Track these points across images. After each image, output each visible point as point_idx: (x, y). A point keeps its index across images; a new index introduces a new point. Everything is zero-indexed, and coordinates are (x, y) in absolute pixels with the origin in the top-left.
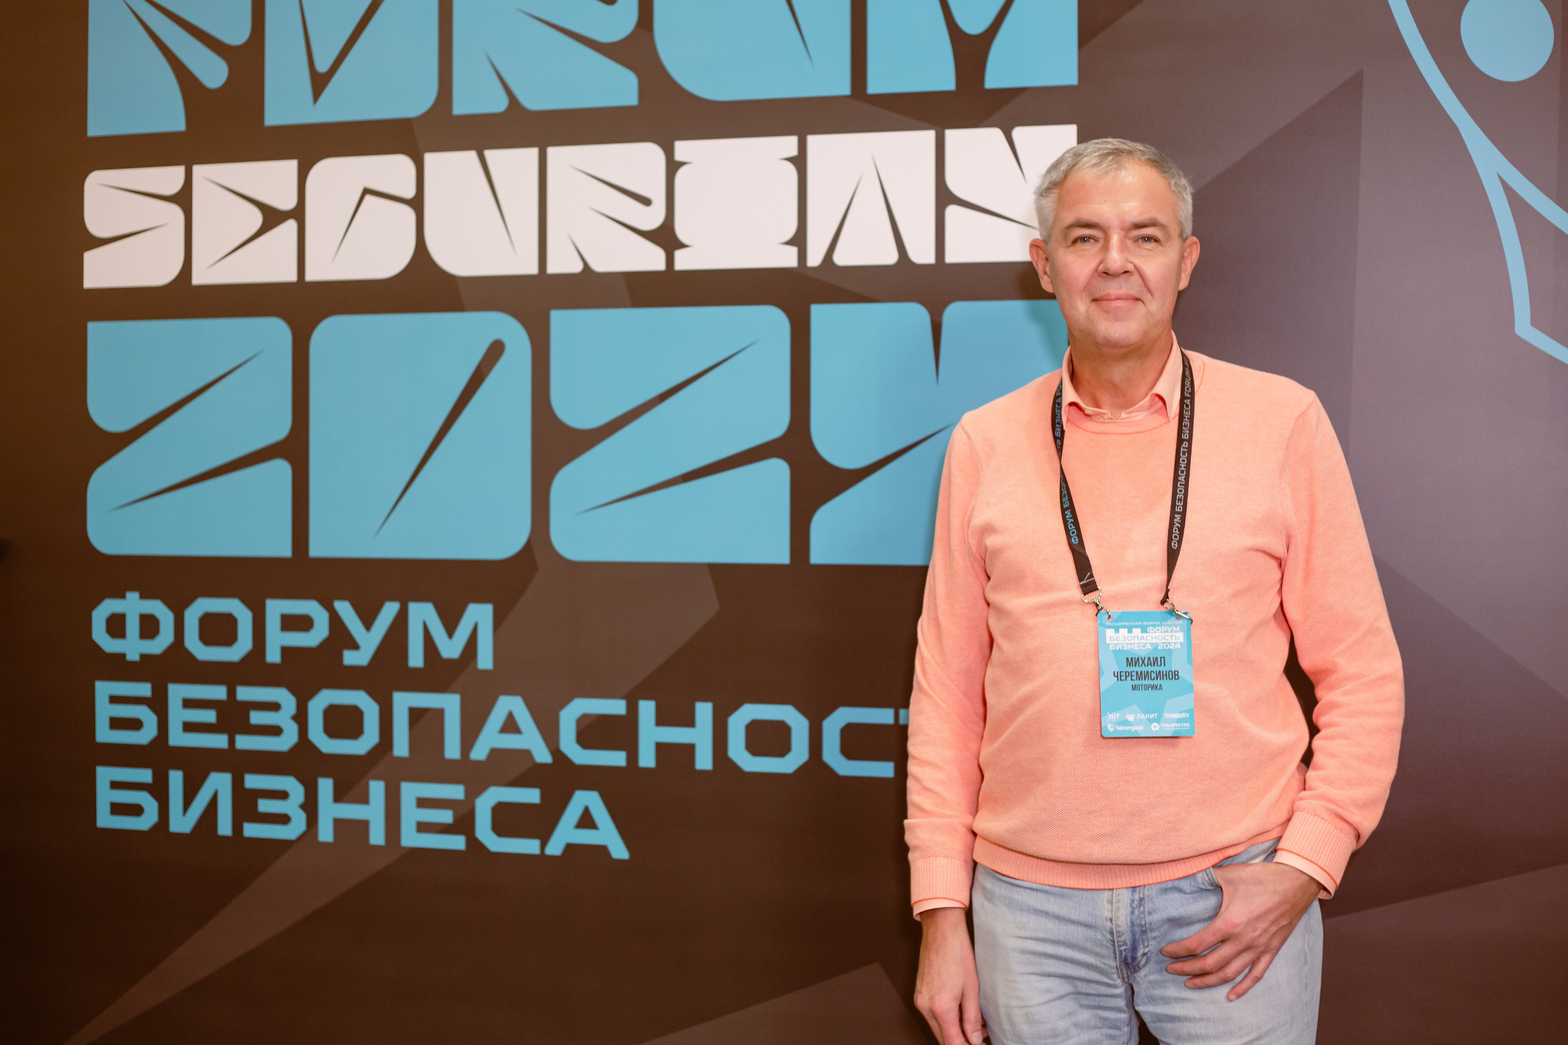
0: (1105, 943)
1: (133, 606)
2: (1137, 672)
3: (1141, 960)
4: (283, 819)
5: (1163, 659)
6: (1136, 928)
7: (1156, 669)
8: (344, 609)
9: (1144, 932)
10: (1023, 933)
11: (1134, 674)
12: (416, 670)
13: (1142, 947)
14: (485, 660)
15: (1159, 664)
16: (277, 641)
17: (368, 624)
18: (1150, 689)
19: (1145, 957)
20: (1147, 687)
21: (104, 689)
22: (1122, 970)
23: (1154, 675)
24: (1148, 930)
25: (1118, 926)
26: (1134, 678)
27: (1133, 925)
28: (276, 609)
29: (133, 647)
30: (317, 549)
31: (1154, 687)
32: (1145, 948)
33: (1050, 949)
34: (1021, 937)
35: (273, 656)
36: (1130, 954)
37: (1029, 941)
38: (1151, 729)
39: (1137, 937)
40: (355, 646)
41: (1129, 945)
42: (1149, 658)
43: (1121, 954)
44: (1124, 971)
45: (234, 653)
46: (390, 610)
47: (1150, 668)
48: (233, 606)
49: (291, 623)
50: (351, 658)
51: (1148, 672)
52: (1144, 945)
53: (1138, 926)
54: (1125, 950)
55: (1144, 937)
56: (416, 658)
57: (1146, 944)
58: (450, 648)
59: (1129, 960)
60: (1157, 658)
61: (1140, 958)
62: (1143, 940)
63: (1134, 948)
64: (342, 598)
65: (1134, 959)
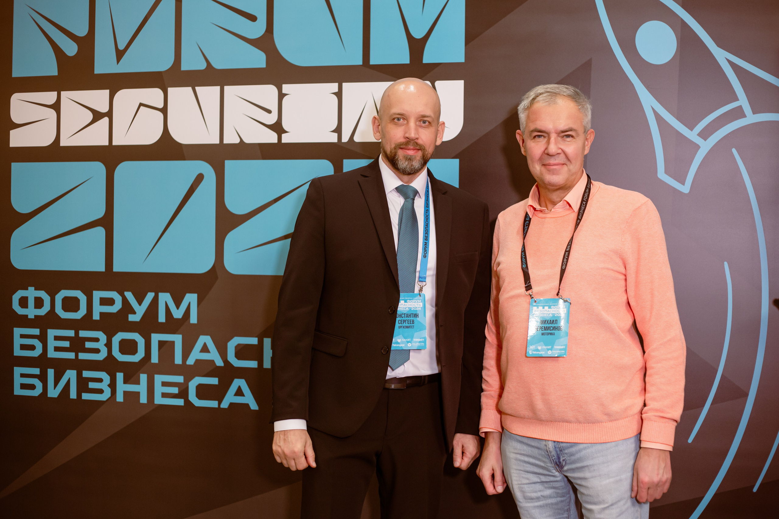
0: (546, 456)
1: (31, 293)
2: (545, 327)
3: (563, 463)
5: (556, 321)
6: (557, 449)
7: (553, 325)
9: (561, 451)
10: (516, 451)
11: (543, 328)
13: (562, 457)
15: (554, 323)
18: (549, 335)
19: (564, 461)
20: (548, 334)
21: (18, 331)
22: (556, 468)
23: (552, 328)
24: (563, 450)
25: (549, 448)
26: (543, 329)
27: (555, 447)
29: (31, 312)
31: (551, 334)
32: (563, 457)
33: (526, 459)
34: (515, 453)
36: (557, 461)
37: (518, 455)
38: (548, 353)
39: (558, 453)
41: (556, 456)
42: (550, 320)
43: (553, 461)
44: (558, 468)
47: (550, 325)
51: (549, 327)
52: (562, 456)
53: (557, 448)
54: (555, 459)
55: (562, 453)
57: (563, 456)
59: (558, 463)
60: (554, 320)
61: (562, 462)
62: (562, 454)
63: (559, 458)
65: (560, 462)
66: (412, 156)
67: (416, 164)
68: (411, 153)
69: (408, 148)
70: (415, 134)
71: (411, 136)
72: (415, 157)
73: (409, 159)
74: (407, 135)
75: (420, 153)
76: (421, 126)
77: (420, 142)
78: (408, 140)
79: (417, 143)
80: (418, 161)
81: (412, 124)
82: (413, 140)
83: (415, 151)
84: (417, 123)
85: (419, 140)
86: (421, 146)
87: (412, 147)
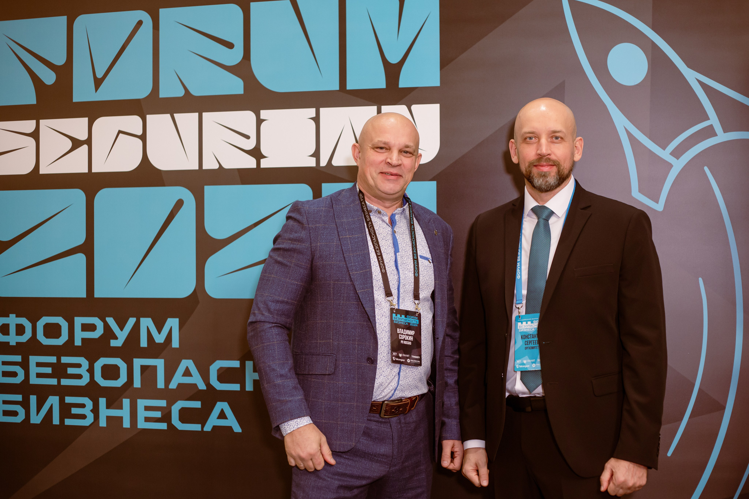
1: (13, 320)
4: (83, 417)
8: (111, 321)
12: (144, 348)
14: (175, 343)
16: (79, 336)
17: (122, 328)
28: (79, 321)
29: (13, 339)
30: (98, 294)
35: (78, 342)
40: (116, 338)
45: (60, 342)
46: (132, 321)
48: (59, 320)
49: (86, 327)
50: (114, 343)
56: (144, 343)
58: (160, 338)
64: (109, 316)
66: (546, 172)
67: (552, 180)
68: (546, 169)
69: (540, 165)
70: (546, 150)
71: (542, 152)
72: (550, 173)
73: (544, 176)
74: (539, 152)
75: (554, 169)
76: (553, 142)
77: (553, 157)
78: (540, 156)
79: (549, 159)
80: (553, 177)
81: (543, 141)
82: (545, 156)
83: (549, 167)
84: (549, 140)
85: (552, 155)
86: (555, 162)
87: (545, 163)
